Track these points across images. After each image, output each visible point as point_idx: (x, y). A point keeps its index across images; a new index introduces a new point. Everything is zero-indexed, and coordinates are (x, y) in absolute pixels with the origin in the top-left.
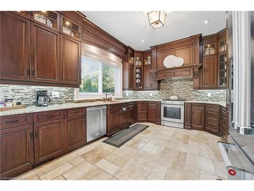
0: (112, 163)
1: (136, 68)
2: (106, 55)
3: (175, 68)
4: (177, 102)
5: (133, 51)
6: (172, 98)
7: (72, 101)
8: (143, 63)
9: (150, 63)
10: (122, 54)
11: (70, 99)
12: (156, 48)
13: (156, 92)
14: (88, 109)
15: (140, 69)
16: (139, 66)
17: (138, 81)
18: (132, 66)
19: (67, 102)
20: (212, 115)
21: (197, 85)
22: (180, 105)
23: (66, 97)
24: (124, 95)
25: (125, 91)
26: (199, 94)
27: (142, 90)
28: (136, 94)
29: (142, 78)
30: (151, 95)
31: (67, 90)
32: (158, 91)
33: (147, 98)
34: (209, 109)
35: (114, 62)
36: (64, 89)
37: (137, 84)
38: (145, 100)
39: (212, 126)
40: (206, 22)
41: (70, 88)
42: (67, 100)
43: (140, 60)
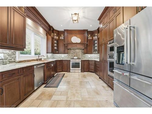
0: (60, 95)
1: (55, 40)
2: (38, 29)
3: (77, 43)
4: (78, 60)
5: (53, 29)
6: (75, 58)
7: (15, 61)
8: (59, 38)
9: (63, 38)
10: (47, 30)
11: (13, 60)
12: (67, 31)
13: (66, 55)
14: (35, 67)
15: (57, 41)
16: (56, 39)
17: (56, 48)
18: (53, 38)
19: (10, 62)
20: (92, 65)
21: (86, 52)
22: (79, 61)
23: (9, 58)
24: (47, 57)
25: (48, 54)
26: (85, 56)
27: (58, 53)
28: (53, 56)
29: (58, 47)
30: (63, 56)
31: (11, 52)
32: (67, 54)
33: (60, 58)
34: (90, 63)
35: (42, 34)
36: (7, 51)
37: (55, 50)
38: (59, 59)
39: (92, 69)
40: (91, 26)
41: (13, 51)
42: (10, 61)
43: (57, 36)
